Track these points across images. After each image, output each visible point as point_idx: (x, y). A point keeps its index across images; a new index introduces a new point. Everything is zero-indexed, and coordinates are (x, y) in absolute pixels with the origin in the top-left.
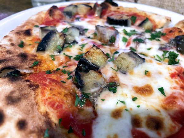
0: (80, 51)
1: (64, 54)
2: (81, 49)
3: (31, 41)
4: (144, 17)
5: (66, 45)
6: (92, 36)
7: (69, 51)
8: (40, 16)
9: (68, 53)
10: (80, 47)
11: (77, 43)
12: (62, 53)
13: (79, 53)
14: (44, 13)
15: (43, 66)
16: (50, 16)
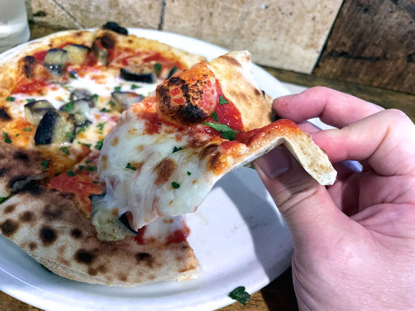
0: (100, 134)
1: (79, 143)
2: (100, 131)
3: (16, 127)
4: (172, 59)
5: (78, 129)
6: (108, 107)
7: (83, 137)
9: (83, 141)
10: (98, 129)
11: (91, 123)
12: (75, 142)
13: (100, 137)
15: (56, 165)
16: (28, 77)
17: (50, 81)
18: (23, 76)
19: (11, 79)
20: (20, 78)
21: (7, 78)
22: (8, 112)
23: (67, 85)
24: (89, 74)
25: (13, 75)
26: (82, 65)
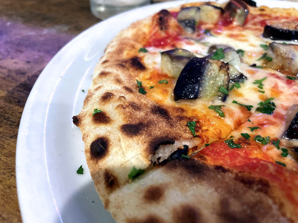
0: (261, 94)
1: (235, 102)
2: (260, 90)
3: (150, 79)
5: (230, 85)
6: (258, 63)
8: (139, 30)
10: (256, 86)
11: (246, 78)
12: (229, 100)
13: (261, 97)
14: (145, 25)
15: (207, 130)
16: (161, 29)
17: (183, 37)
18: (157, 28)
19: (144, 33)
20: (154, 32)
21: (140, 33)
22: (142, 62)
23: (202, 41)
24: (226, 32)
25: (146, 30)
26: (216, 25)
